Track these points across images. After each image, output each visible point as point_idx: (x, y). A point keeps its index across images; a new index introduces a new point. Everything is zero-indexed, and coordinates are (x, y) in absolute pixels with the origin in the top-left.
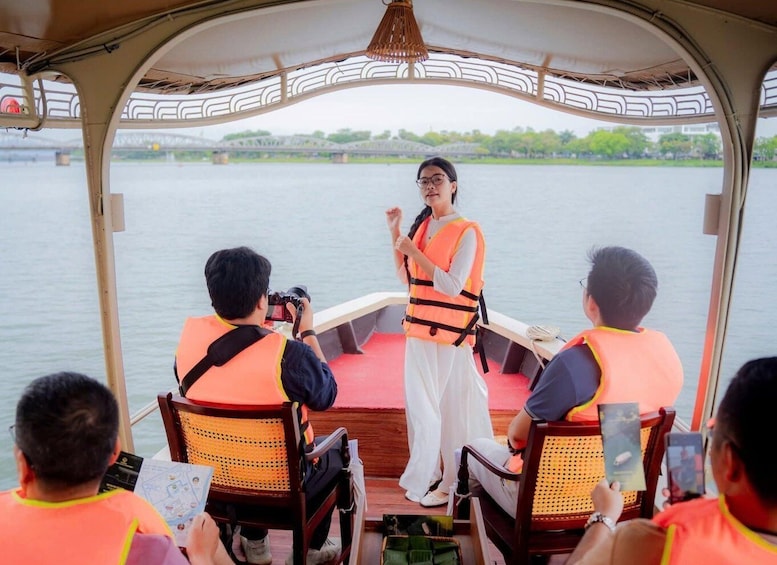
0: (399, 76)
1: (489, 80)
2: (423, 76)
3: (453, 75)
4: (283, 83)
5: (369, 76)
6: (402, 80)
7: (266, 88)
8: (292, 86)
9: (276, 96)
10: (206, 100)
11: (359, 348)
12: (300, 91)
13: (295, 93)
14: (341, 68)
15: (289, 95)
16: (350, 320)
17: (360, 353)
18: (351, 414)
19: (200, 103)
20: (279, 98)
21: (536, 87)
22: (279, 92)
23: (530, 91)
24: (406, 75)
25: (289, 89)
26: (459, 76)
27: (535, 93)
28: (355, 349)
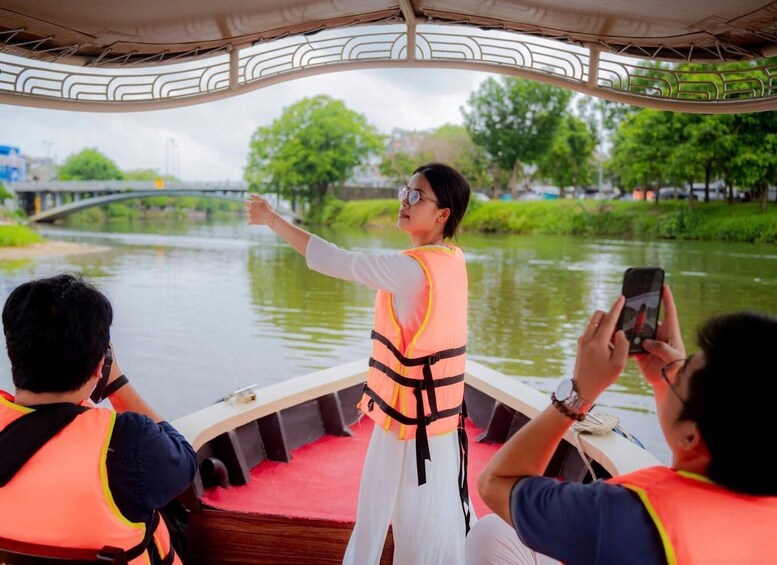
0: (395, 57)
1: (520, 62)
2: (427, 57)
3: (469, 56)
4: (233, 63)
5: (353, 57)
6: (399, 63)
7: (208, 68)
8: (245, 66)
9: (222, 80)
10: (115, 77)
11: (346, 429)
12: (256, 75)
13: (249, 77)
14: (315, 46)
15: (241, 80)
16: (335, 391)
17: (347, 435)
18: (311, 529)
19: (106, 80)
20: (227, 83)
21: (586, 70)
22: (227, 76)
23: (578, 76)
24: (404, 56)
25: (241, 72)
26: (478, 56)
27: (586, 79)
28: (341, 428)
